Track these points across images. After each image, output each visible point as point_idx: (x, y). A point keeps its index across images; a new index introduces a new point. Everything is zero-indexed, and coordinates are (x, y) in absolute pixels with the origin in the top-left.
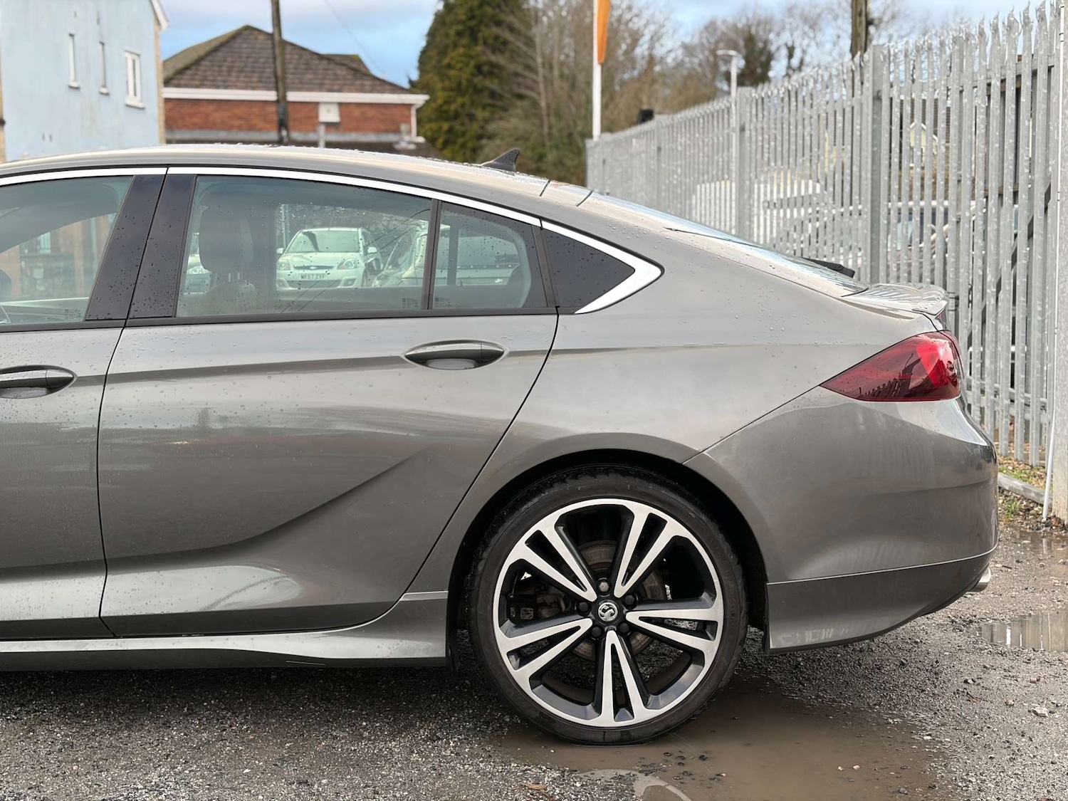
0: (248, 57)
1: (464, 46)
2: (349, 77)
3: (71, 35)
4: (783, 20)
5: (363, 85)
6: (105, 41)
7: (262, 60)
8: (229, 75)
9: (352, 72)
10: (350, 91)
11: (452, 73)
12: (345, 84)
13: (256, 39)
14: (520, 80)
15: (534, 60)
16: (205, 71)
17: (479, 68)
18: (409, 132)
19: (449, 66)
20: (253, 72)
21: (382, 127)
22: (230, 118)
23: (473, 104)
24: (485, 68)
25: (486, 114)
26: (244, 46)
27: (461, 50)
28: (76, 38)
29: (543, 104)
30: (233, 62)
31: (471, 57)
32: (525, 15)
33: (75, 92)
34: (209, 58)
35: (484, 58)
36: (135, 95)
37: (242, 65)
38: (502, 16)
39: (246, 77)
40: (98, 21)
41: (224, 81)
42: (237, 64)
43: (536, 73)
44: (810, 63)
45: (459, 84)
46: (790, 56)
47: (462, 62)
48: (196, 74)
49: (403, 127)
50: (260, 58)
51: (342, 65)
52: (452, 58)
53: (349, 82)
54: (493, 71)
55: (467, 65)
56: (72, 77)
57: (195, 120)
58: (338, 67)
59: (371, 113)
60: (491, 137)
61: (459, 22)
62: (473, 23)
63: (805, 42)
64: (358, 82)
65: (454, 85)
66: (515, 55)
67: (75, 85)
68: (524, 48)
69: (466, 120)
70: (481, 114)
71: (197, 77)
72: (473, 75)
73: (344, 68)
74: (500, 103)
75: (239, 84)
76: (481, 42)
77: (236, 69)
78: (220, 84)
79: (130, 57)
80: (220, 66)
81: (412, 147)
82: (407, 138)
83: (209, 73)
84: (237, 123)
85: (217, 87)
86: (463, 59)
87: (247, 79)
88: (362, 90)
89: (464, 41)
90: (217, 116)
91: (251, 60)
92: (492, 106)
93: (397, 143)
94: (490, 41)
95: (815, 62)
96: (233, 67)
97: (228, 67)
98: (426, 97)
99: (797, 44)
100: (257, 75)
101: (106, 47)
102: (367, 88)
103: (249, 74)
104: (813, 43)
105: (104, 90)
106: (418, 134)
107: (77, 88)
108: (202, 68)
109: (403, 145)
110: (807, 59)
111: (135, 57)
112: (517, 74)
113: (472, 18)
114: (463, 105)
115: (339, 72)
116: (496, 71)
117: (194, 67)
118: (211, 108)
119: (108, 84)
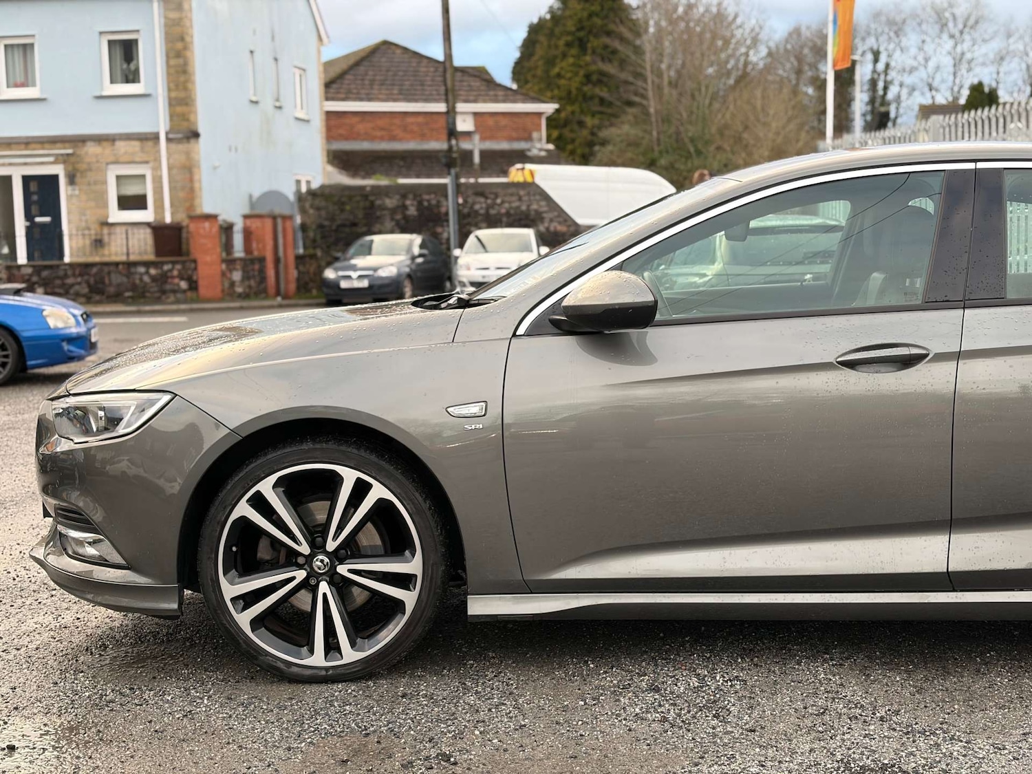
0: (388, 71)
1: (573, 56)
2: (482, 88)
3: (252, 52)
4: (868, 26)
5: (496, 95)
6: (278, 57)
7: (401, 73)
8: (372, 88)
9: (484, 83)
10: (485, 101)
11: (562, 82)
12: (480, 95)
13: (394, 53)
14: (632, 88)
15: (644, 68)
16: (349, 84)
17: (588, 77)
18: (540, 140)
19: (559, 76)
20: (393, 85)
21: (514, 134)
22: (373, 129)
23: (582, 112)
24: (594, 78)
25: (596, 121)
26: (384, 60)
27: (571, 60)
28: (255, 54)
29: (652, 110)
30: (375, 75)
31: (580, 66)
32: (634, 25)
33: (254, 105)
34: (352, 72)
35: (593, 68)
36: (302, 108)
37: (382, 78)
38: (612, 27)
39: (387, 89)
40: (273, 38)
41: (368, 94)
42: (378, 78)
43: (645, 80)
44: (895, 67)
45: (569, 93)
46: (876, 60)
47: (571, 71)
48: (340, 88)
49: (535, 135)
50: (399, 71)
51: (475, 76)
52: (562, 68)
53: (483, 93)
54: (602, 79)
55: (576, 74)
56: (252, 92)
57: (341, 131)
58: (471, 79)
59: (504, 121)
60: (604, 143)
61: (569, 33)
62: (582, 34)
63: (892, 46)
64: (492, 93)
65: (564, 94)
66: (623, 63)
67: (254, 99)
68: (633, 57)
69: (576, 127)
70: (589, 121)
71: (342, 91)
72: (583, 84)
73: (478, 79)
74: (609, 111)
75: (380, 96)
76: (589, 51)
77: (377, 82)
78: (364, 96)
79: (298, 72)
80: (363, 80)
81: (543, 154)
82: (538, 145)
83: (353, 86)
84: (379, 133)
85: (361, 100)
86: (571, 68)
87: (387, 92)
88: (496, 101)
89: (574, 51)
90: (361, 127)
91: (390, 73)
92: (601, 113)
93: (529, 150)
94: (599, 51)
95: (899, 67)
96: (374, 80)
97: (370, 80)
98: (556, 106)
99: (882, 49)
100: (397, 87)
101: (280, 62)
102: (500, 98)
103: (390, 87)
104: (898, 49)
105: (278, 104)
106: (548, 141)
107: (256, 102)
108: (346, 82)
109: (535, 152)
110: (893, 64)
111: (302, 72)
112: (626, 82)
113: (581, 29)
114: (573, 113)
115: (472, 84)
116: (605, 79)
117: (338, 81)
118: (355, 119)
119: (282, 98)
